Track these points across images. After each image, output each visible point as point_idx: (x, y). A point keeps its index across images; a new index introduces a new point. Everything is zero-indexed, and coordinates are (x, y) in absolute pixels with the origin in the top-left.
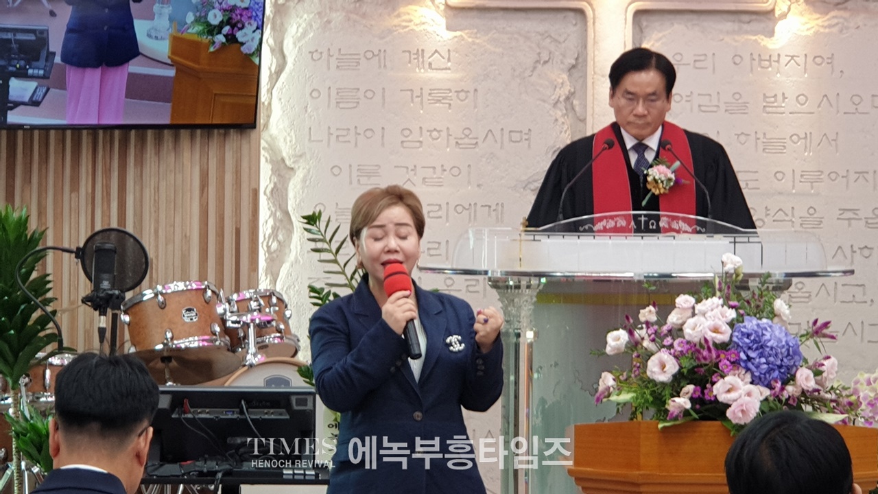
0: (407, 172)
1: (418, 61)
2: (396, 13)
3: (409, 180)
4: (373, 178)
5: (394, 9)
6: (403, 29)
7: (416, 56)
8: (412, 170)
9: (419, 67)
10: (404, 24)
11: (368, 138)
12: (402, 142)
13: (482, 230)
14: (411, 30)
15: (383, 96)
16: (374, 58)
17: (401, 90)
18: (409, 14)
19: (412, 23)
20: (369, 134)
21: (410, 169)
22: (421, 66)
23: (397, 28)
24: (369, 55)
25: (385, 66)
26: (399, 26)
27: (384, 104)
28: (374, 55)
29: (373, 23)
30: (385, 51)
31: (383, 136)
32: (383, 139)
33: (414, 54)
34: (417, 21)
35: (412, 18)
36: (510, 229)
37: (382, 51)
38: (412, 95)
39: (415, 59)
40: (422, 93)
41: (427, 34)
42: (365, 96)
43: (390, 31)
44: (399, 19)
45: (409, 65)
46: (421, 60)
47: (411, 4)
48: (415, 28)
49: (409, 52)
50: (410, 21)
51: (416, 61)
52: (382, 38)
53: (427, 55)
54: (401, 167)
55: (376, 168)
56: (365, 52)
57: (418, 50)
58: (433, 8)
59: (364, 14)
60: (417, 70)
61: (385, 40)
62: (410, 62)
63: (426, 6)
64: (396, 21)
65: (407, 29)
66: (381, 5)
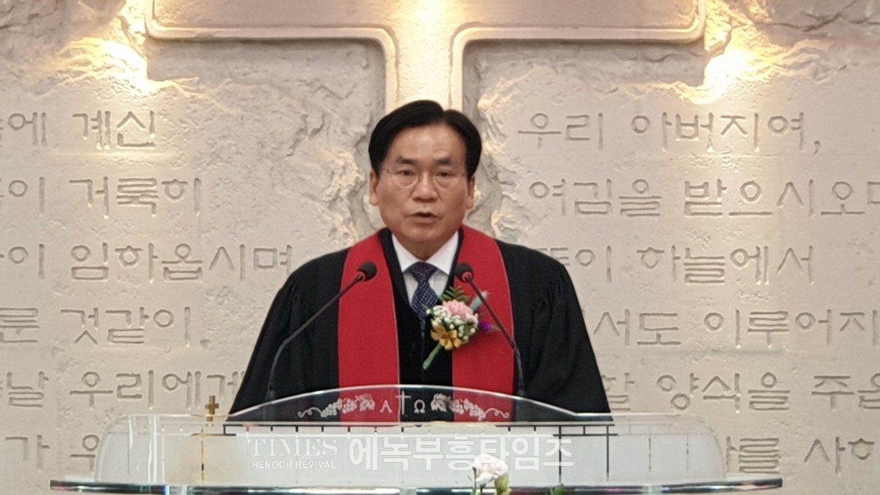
0: (83, 321)
1: (100, 132)
2: (63, 51)
3: (86, 332)
4: (25, 330)
5: (61, 44)
6: (74, 77)
7: (96, 123)
8: (90, 316)
9: (100, 142)
10: (76, 68)
11: (16, 262)
12: (74, 269)
13: (147, 418)
14: (88, 78)
15: (42, 192)
16: (27, 126)
17: (71, 181)
18: (84, 51)
19: (90, 67)
20: (18, 255)
21: (87, 314)
22: (104, 139)
23: (65, 76)
24: (17, 122)
25: (44, 140)
26: (68, 71)
27: (42, 202)
28: (25, 122)
29: (25, 67)
30: (44, 114)
31: (41, 260)
32: (41, 265)
33: (93, 120)
34: (98, 64)
35: (90, 58)
36: (189, 415)
37: (39, 115)
38: (90, 188)
39: (94, 128)
40: (106, 186)
41: (115, 85)
42: (11, 192)
43: (53, 81)
44: (69, 60)
45: (85, 138)
46: (104, 129)
47: (88, 35)
48: (94, 74)
49: (85, 115)
50: (87, 63)
51: (97, 131)
52: (38, 93)
53: (114, 121)
54: (72, 311)
55: (30, 313)
56: (12, 117)
57: (99, 112)
58: (126, 41)
59: (10, 52)
60: (99, 147)
61: (45, 96)
62: (86, 133)
63: (114, 38)
64: (63, 64)
65: (81, 78)
66: (37, 37)
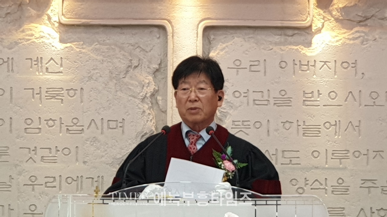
0: (30, 153)
1: (38, 66)
2: (21, 30)
3: (31, 158)
4: (3, 156)
5: (20, 26)
6: (26, 42)
7: (36, 63)
8: (33, 150)
9: (38, 71)
10: (27, 37)
12: (26, 129)
14: (33, 42)
15: (11, 94)
16: (4, 64)
17: (25, 89)
18: (31, 30)
19: (34, 37)
20: (0, 122)
21: (32, 149)
22: (40, 70)
23: (22, 41)
24: (0, 62)
25: (12, 70)
26: (24, 39)
27: (11, 98)
28: (4, 62)
29: (4, 37)
30: (12, 58)
31: (11, 125)
32: (11, 127)
33: (35, 61)
34: (37, 36)
35: (34, 33)
37: (10, 58)
38: (33, 92)
39: (35, 65)
40: (40, 91)
41: (45, 45)
43: (17, 43)
44: (24, 34)
45: (31, 69)
46: (40, 65)
47: (33, 23)
48: (36, 40)
49: (31, 59)
50: (32, 35)
51: (36, 66)
52: (10, 49)
53: (44, 62)
54: (25, 148)
55: (6, 149)
57: (37, 57)
58: (50, 25)
60: (37, 74)
61: (13, 50)
62: (31, 67)
63: (44, 24)
64: (21, 35)
65: (29, 42)
66: (9, 23)
